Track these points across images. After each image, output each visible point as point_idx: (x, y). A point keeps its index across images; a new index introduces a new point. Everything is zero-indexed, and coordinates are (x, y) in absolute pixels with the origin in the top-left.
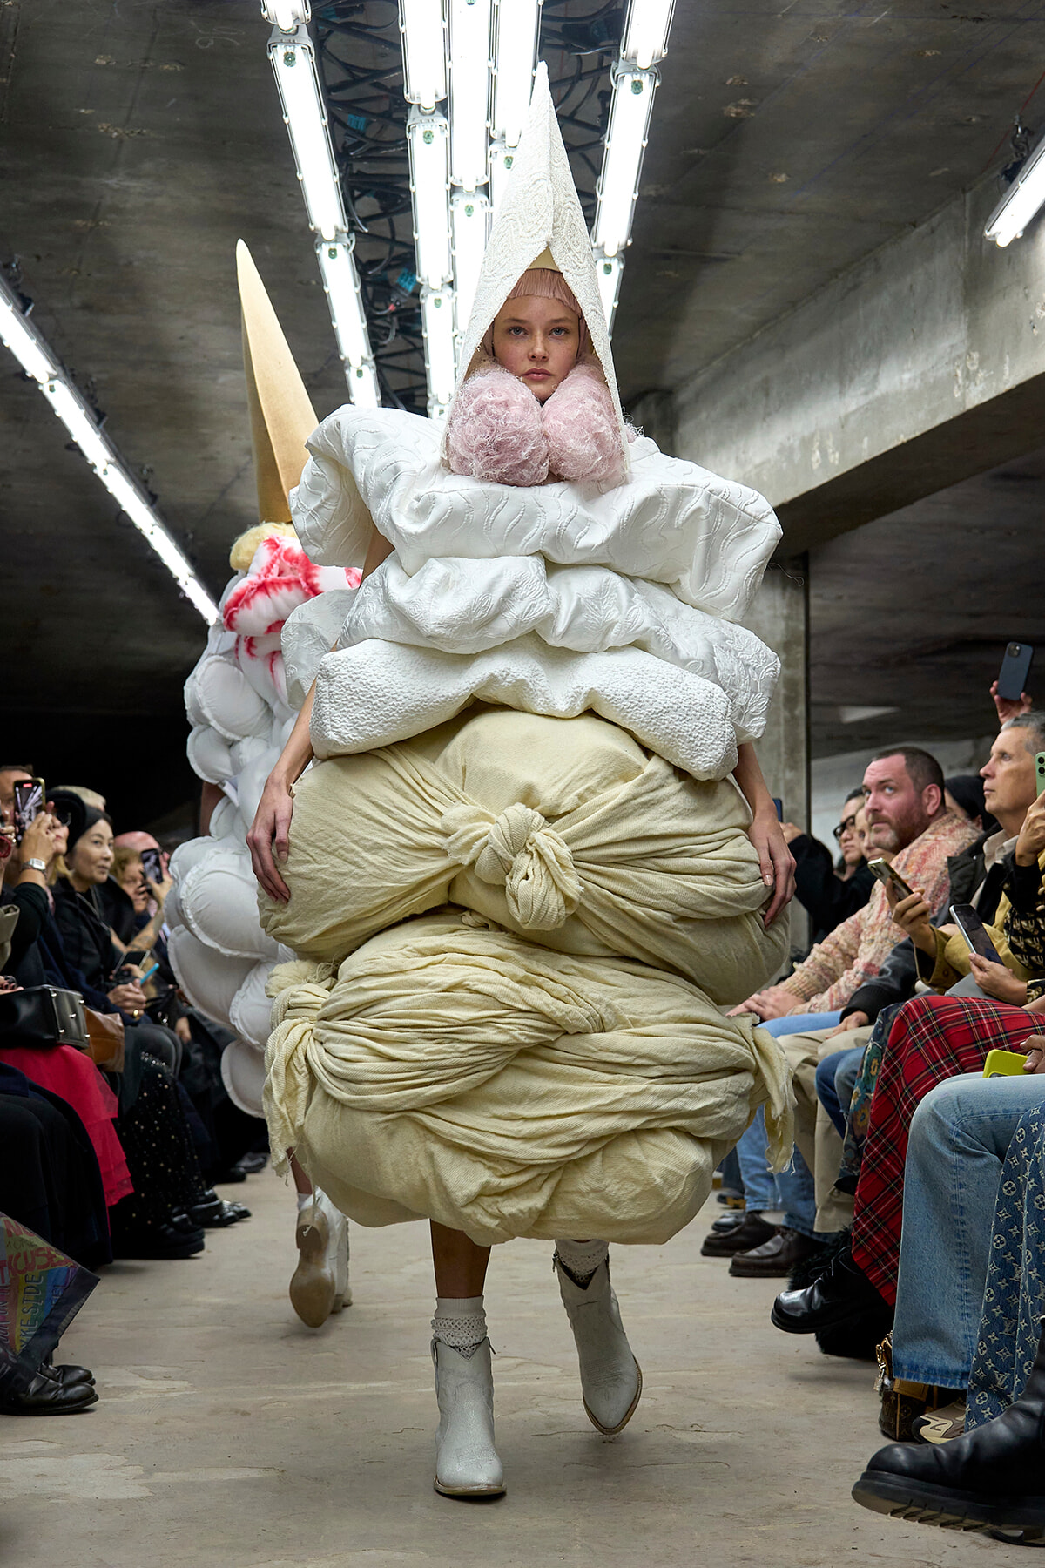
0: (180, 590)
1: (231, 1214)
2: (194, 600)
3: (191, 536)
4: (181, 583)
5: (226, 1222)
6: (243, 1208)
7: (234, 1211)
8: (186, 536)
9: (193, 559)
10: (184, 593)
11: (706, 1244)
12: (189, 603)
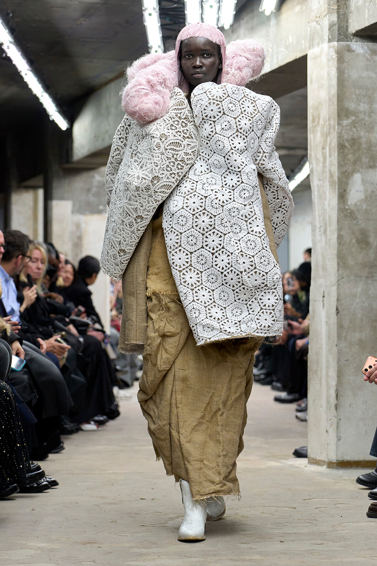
0: (3, 51)
1: (45, 483)
2: (12, 58)
3: (11, 15)
4: (5, 47)
5: (41, 489)
6: (52, 479)
7: (47, 481)
8: (8, 14)
9: (13, 31)
10: (6, 54)
11: (370, 509)
12: (9, 60)
